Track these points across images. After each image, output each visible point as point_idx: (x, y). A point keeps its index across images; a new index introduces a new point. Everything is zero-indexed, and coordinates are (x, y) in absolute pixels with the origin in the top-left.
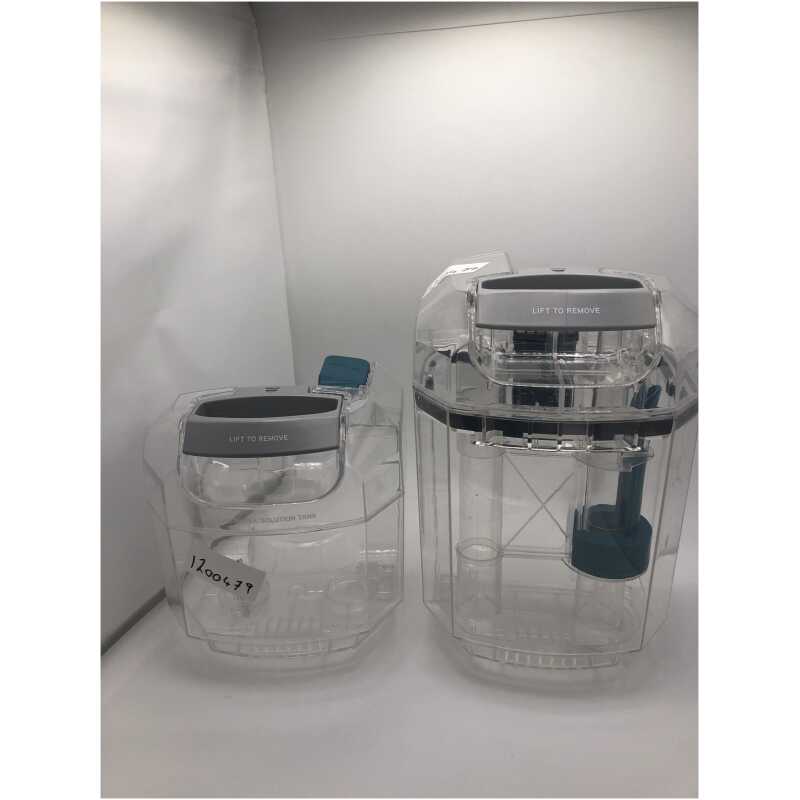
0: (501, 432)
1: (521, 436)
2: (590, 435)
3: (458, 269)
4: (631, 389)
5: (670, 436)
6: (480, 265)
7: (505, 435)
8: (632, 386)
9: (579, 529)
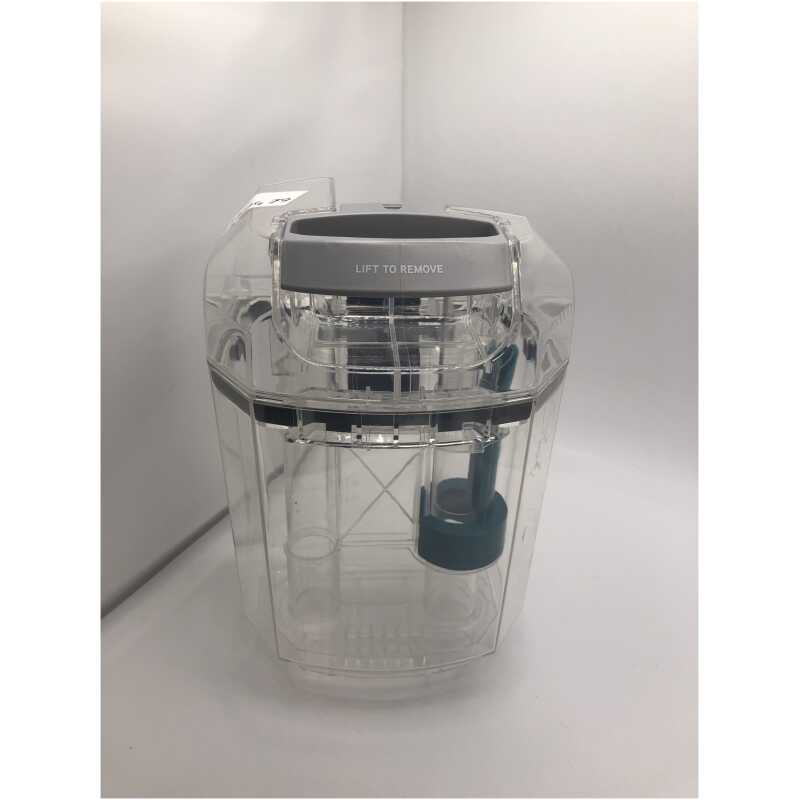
0: (323, 425)
1: (349, 430)
2: (433, 426)
3: (265, 199)
4: (481, 371)
5: (529, 420)
6: (294, 195)
7: (329, 429)
8: (481, 367)
9: (427, 514)
